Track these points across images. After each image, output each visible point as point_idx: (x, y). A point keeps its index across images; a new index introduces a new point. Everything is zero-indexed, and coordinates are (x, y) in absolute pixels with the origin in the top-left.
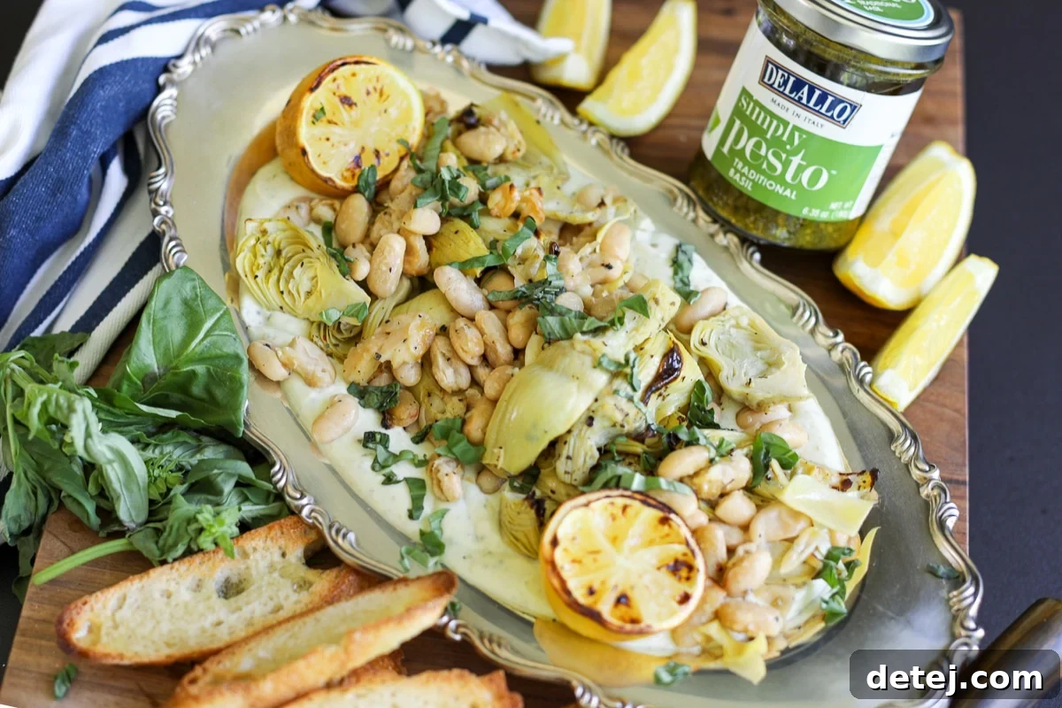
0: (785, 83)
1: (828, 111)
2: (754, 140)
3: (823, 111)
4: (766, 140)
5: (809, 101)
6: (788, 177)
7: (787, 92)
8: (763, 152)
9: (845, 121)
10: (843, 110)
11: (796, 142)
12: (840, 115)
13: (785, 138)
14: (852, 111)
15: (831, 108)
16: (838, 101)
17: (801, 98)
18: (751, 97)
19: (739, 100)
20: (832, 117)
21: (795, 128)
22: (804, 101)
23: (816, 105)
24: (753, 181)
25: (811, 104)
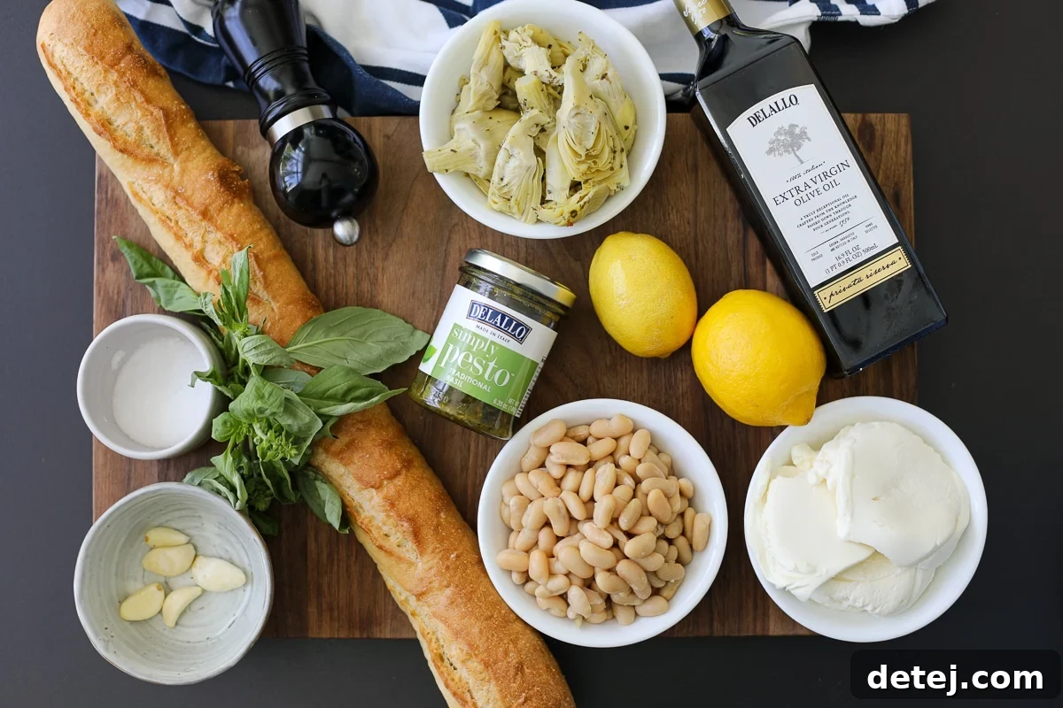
0: (486, 314)
1: (512, 331)
2: (463, 354)
3: (510, 331)
4: (473, 353)
5: (501, 324)
6: (486, 377)
7: (487, 320)
8: (470, 361)
9: (522, 338)
10: (521, 331)
11: (492, 352)
12: (519, 334)
13: (485, 350)
14: (527, 332)
15: (514, 329)
16: (519, 324)
17: (496, 323)
18: (460, 327)
19: (452, 331)
20: (514, 335)
21: (492, 343)
22: (498, 325)
23: (505, 327)
24: (462, 380)
25: (502, 327)
